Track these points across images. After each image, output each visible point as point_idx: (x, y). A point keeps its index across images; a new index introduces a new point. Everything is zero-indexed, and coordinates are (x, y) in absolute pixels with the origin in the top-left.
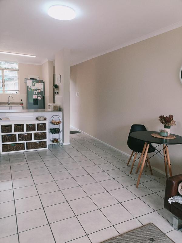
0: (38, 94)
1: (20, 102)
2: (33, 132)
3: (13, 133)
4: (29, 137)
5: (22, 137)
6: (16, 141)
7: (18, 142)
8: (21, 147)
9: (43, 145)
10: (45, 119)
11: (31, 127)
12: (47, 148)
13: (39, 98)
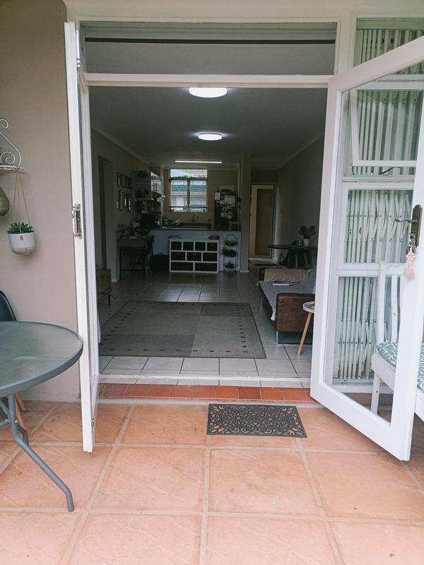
0: (228, 210)
1: (207, 222)
2: (202, 252)
3: (182, 251)
4: (197, 257)
5: (191, 257)
6: (184, 260)
7: (186, 261)
8: (189, 267)
9: (214, 267)
10: (218, 238)
11: (200, 246)
12: (217, 272)
13: (229, 217)
